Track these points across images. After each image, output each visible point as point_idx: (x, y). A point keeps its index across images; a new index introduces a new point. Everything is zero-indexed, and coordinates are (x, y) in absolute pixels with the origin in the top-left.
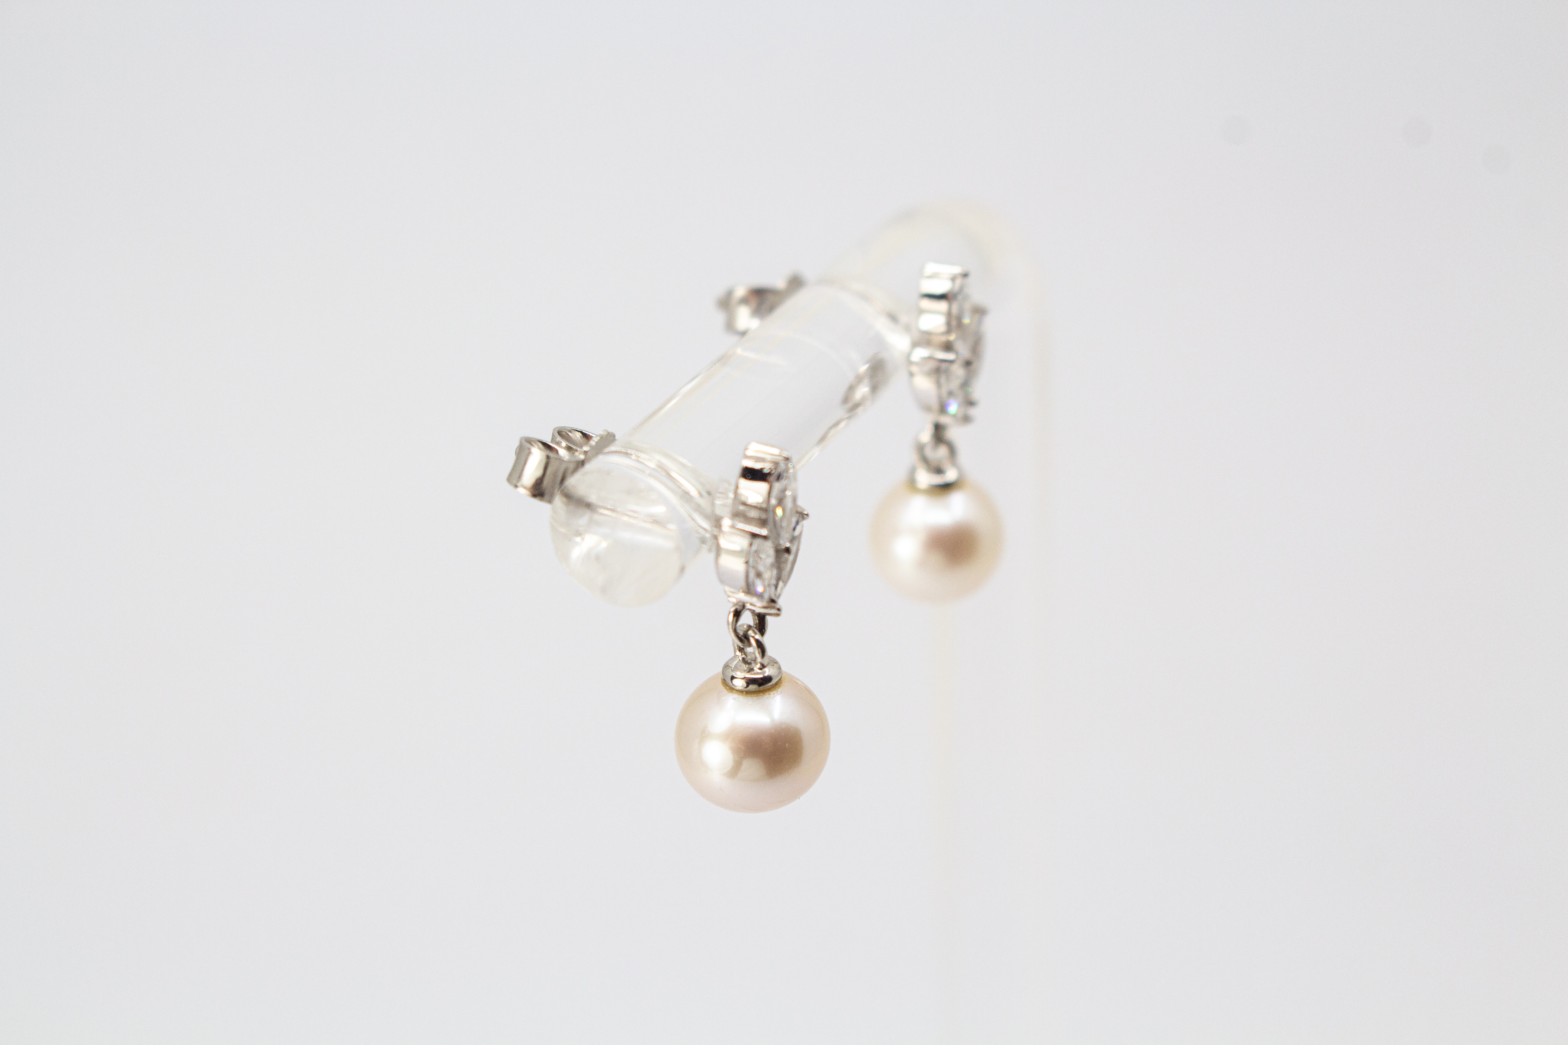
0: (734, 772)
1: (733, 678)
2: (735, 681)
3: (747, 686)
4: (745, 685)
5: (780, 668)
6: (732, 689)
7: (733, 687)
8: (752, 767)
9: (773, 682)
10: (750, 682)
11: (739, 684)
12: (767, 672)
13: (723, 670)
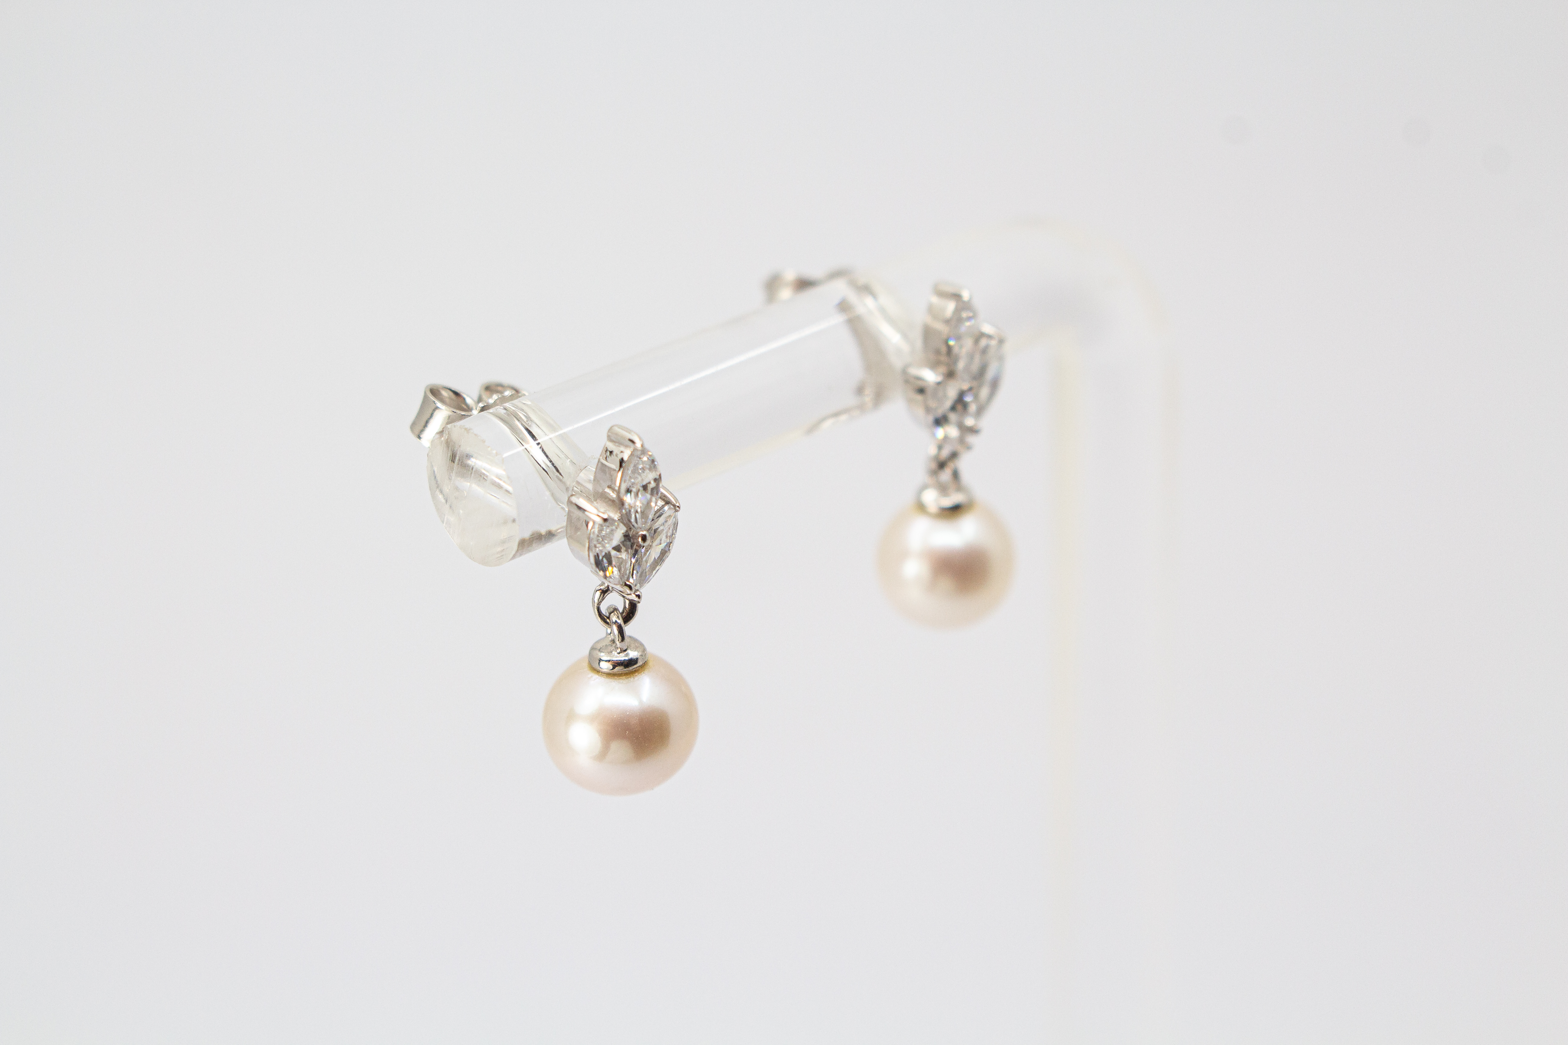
0: (602, 755)
1: (600, 660)
2: (602, 663)
3: (614, 668)
4: (611, 667)
5: (644, 650)
6: (597, 671)
7: (601, 669)
8: (620, 749)
9: (640, 663)
10: (616, 664)
11: (606, 666)
12: (632, 654)
13: (590, 651)
